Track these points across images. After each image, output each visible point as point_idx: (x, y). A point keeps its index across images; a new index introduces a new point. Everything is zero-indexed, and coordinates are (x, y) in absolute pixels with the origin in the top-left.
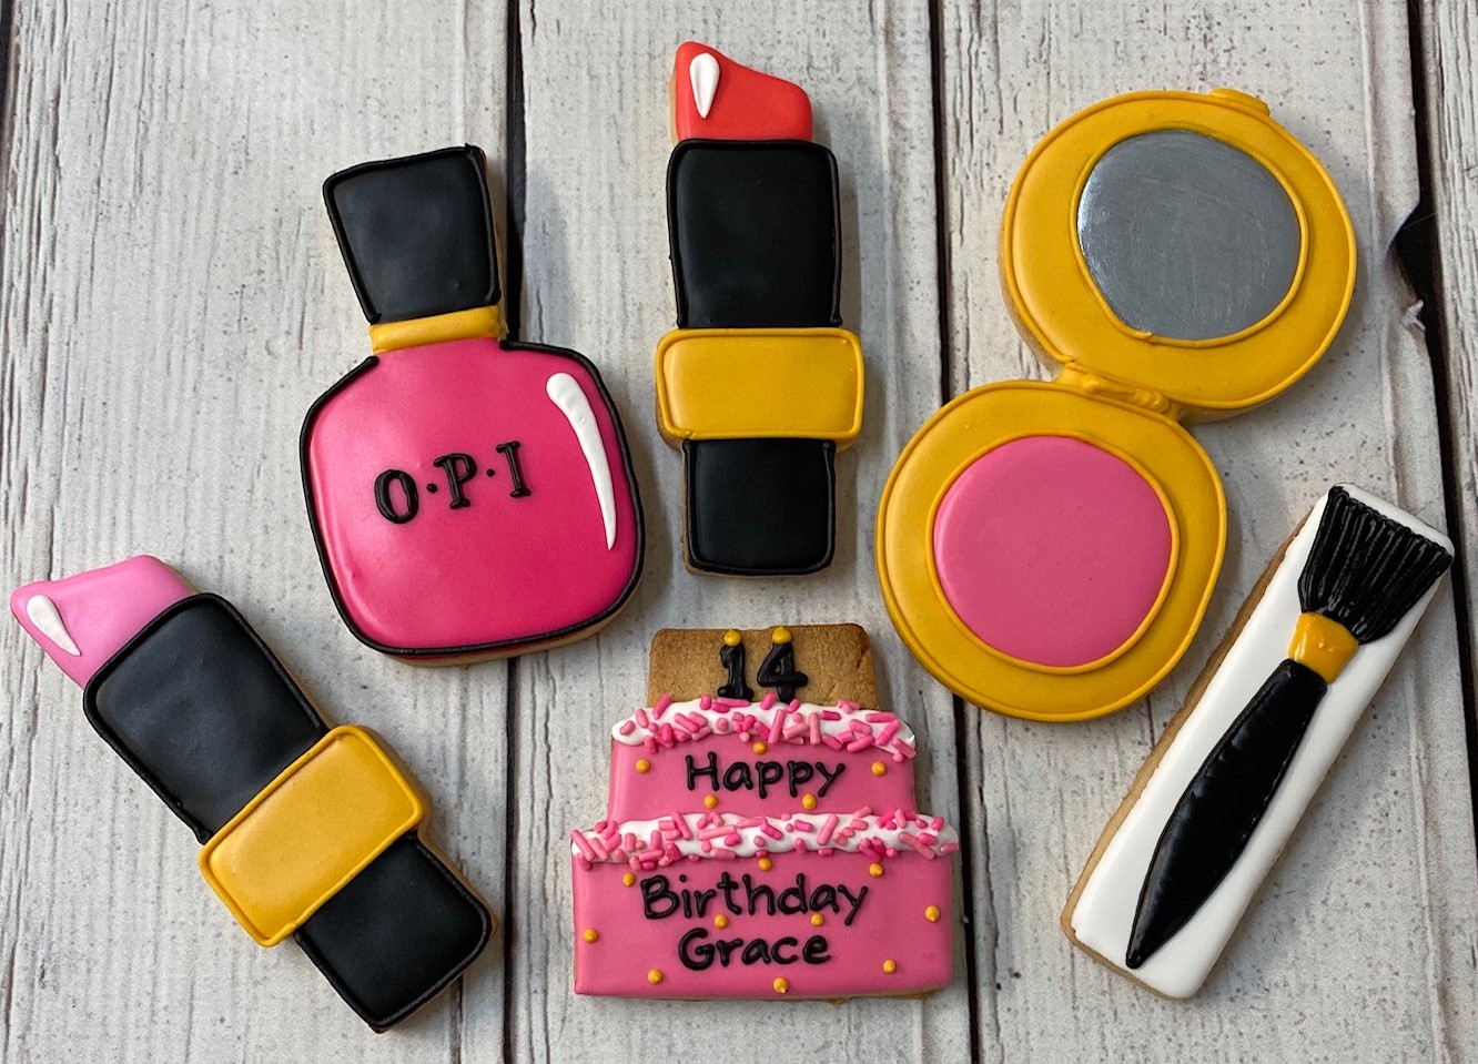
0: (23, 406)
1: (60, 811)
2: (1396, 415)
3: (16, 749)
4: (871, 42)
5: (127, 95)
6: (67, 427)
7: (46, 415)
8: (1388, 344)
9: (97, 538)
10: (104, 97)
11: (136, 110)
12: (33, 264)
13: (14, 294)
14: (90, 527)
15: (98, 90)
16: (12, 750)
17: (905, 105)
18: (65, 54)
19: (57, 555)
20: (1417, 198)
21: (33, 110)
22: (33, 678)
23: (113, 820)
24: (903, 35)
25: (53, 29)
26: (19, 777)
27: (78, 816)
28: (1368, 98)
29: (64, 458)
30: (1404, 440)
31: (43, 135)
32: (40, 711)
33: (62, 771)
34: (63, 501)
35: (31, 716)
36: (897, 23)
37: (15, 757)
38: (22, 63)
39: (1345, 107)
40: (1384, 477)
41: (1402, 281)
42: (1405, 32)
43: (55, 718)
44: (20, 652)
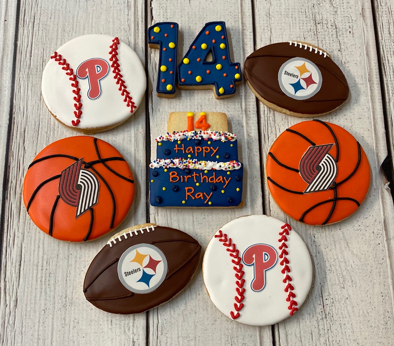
0: (14, 215)
1: (24, 329)
2: (384, 213)
3: (11, 311)
4: (241, 114)
5: (44, 130)
6: (26, 221)
7: (20, 217)
8: (381, 194)
9: (34, 251)
10: (37, 130)
11: (46, 134)
12: (18, 176)
13: (12, 184)
14: (32, 248)
15: (36, 129)
16: (10, 312)
17: (251, 130)
18: (27, 119)
19: (23, 256)
20: (387, 154)
21: (18, 135)
22: (16, 291)
23: (38, 331)
24: (250, 112)
25: (24, 112)
26: (12, 319)
27: (28, 330)
28: (373, 127)
29: (25, 229)
30: (387, 219)
31: (21, 141)
32: (18, 301)
33: (24, 317)
34: (25, 241)
35: (16, 302)
36: (248, 109)
37: (11, 314)
38: (15, 122)
39: (367, 130)
40: (381, 230)
41: (384, 176)
42: (382, 110)
43: (22, 302)
44: (13, 283)
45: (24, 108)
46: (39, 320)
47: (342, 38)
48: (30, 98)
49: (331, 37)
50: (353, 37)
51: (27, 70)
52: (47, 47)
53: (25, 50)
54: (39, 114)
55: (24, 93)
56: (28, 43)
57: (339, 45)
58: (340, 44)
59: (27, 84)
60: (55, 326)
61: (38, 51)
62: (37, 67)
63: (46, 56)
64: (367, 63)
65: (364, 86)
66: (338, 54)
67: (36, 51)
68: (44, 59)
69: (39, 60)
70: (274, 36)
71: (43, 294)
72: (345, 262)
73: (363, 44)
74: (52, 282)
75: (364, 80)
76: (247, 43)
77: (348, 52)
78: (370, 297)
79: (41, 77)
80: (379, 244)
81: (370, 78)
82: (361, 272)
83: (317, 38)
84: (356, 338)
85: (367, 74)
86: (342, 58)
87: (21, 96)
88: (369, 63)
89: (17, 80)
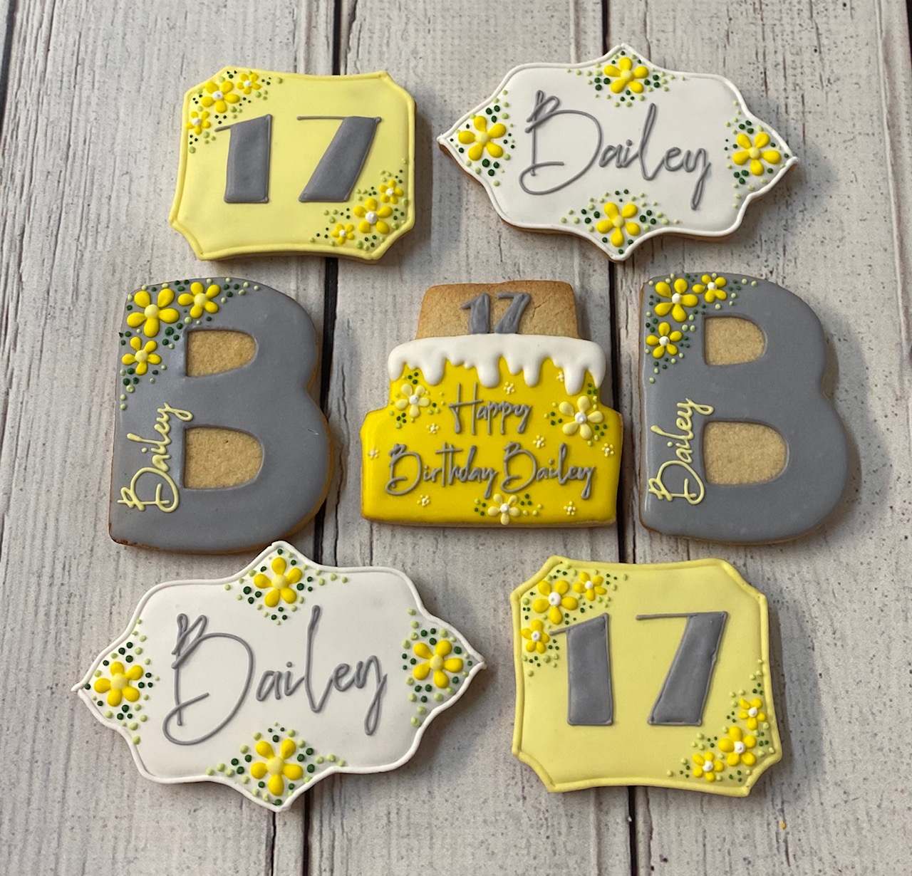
45: (23, 176)
46: (38, 712)
47: (825, 19)
48: (41, 152)
49: (797, 15)
50: (852, 16)
51: (36, 85)
52: (89, 29)
53: (34, 35)
54: (60, 192)
55: (27, 140)
56: (42, 16)
57: (815, 38)
58: (818, 34)
59: (34, 118)
60: (77, 729)
61: (67, 39)
62: (62, 77)
63: (86, 52)
64: (885, 83)
65: (877, 139)
66: (813, 59)
67: (62, 36)
68: (80, 58)
69: (66, 60)
70: (654, 14)
71: (51, 646)
72: (818, 584)
73: (876, 34)
74: (75, 616)
75: (875, 124)
76: (587, 30)
77: (837, 53)
78: (880, 674)
79: (71, 101)
80: (906, 538)
81: (892, 120)
82: (856, 608)
83: (762, 19)
84: (839, 778)
85: (885, 110)
86: (823, 70)
87: (17, 147)
88: (889, 83)
89: (10, 109)
